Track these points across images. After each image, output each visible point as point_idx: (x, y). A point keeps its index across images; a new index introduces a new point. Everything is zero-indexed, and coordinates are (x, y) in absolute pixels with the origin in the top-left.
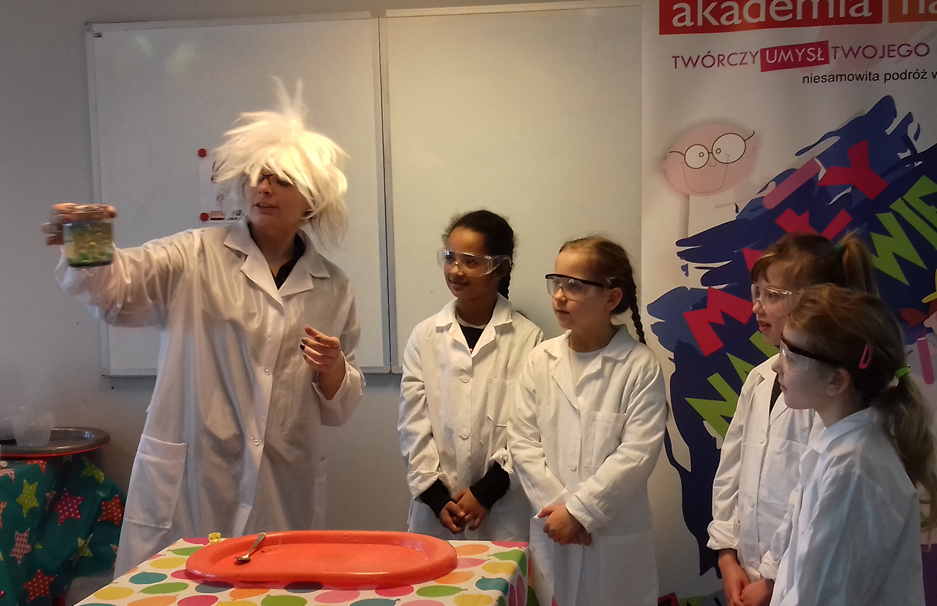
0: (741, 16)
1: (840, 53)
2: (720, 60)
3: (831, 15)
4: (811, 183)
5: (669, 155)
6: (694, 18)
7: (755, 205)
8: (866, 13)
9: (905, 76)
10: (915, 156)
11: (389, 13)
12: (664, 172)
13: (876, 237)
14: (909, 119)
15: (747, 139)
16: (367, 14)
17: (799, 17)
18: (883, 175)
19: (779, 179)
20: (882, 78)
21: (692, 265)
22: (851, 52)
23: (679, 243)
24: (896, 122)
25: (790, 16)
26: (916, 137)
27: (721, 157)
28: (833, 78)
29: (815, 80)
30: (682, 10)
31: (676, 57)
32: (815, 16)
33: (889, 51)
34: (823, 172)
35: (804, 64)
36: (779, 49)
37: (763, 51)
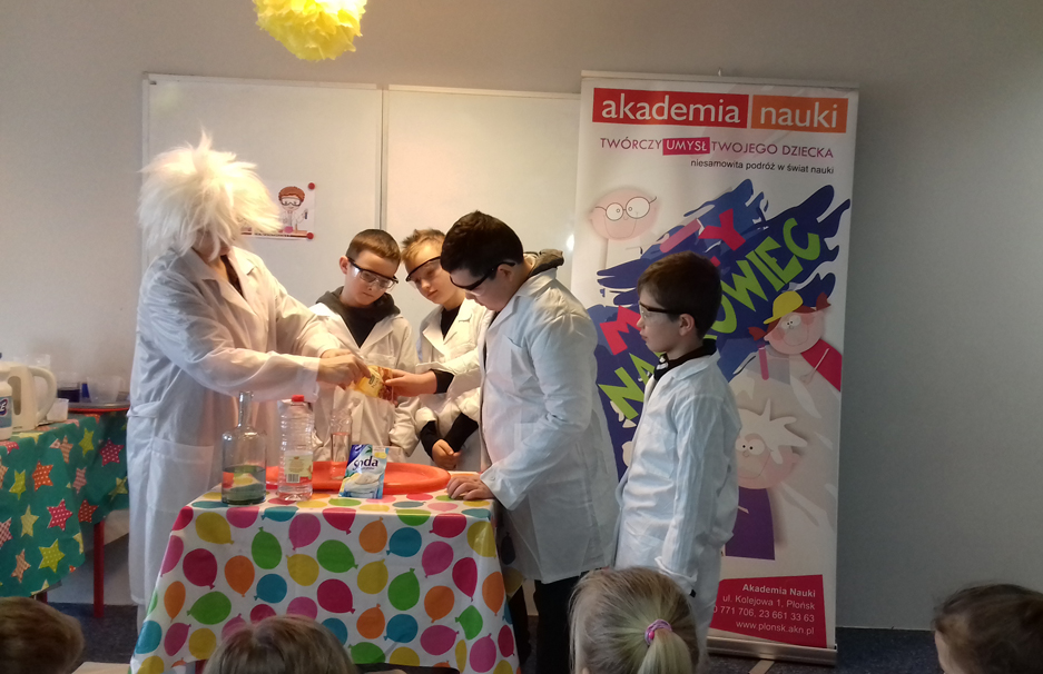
0: (651, 114)
1: (717, 146)
2: (635, 144)
3: (713, 119)
4: (694, 236)
5: (596, 208)
6: (618, 112)
7: (654, 249)
8: (736, 120)
9: (760, 166)
10: (764, 223)
11: (391, 87)
12: (591, 221)
13: (735, 277)
14: (761, 196)
15: (652, 201)
16: (374, 86)
17: (691, 119)
18: (742, 234)
19: (672, 232)
20: (745, 166)
21: (608, 290)
22: (725, 147)
23: (599, 273)
24: (753, 198)
25: (685, 118)
26: (765, 209)
27: (632, 214)
28: (711, 164)
29: (700, 164)
30: (610, 106)
31: (603, 139)
32: (702, 119)
33: (750, 148)
34: (702, 229)
35: (693, 152)
36: (676, 140)
37: (665, 141)
